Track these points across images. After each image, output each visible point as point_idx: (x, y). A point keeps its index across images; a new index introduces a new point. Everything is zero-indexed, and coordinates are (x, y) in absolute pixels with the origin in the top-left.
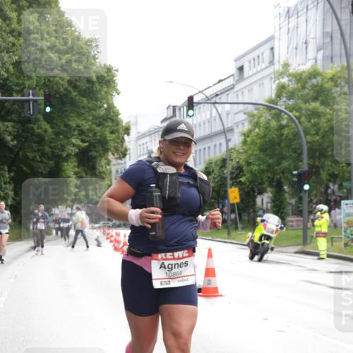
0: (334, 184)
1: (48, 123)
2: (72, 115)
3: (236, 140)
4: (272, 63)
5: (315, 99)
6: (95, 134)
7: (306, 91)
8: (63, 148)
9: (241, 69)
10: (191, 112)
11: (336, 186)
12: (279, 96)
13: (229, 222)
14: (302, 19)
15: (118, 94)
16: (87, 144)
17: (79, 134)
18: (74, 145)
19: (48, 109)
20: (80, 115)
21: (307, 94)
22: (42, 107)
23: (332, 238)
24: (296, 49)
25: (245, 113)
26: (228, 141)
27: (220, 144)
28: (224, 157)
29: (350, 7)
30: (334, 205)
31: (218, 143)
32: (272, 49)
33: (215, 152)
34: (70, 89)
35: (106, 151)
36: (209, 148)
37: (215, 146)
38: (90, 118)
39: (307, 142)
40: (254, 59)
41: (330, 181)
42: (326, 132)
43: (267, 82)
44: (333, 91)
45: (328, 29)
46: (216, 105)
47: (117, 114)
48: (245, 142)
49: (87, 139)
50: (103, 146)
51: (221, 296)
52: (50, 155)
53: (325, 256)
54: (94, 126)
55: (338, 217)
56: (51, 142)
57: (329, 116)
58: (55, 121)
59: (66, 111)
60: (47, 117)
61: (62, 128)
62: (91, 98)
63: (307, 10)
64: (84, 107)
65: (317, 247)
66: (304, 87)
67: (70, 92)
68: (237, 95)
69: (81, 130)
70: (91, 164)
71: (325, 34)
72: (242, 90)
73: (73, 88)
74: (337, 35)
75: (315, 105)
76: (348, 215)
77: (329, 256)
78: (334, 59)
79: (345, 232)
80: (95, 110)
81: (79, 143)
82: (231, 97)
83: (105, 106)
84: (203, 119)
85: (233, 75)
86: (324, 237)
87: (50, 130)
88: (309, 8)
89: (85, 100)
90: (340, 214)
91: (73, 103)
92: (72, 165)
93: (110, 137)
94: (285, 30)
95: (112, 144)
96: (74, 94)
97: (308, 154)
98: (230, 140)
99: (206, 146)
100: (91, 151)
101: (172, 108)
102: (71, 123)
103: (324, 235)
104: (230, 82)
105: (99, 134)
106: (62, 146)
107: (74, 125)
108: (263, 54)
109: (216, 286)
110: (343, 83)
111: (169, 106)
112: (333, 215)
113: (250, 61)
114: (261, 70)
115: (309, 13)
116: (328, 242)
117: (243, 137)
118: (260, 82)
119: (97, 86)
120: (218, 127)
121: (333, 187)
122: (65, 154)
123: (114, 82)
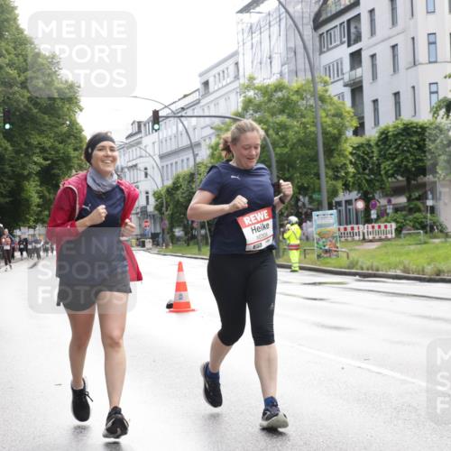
0: (305, 196)
1: (8, 141)
2: (33, 132)
3: (204, 154)
4: (237, 77)
5: (282, 112)
6: (57, 152)
7: (273, 104)
8: (24, 166)
9: (206, 84)
10: (156, 127)
11: (307, 198)
12: (245, 109)
13: (199, 238)
14: (265, 35)
15: (81, 110)
16: (49, 162)
17: (41, 152)
18: (36, 163)
19: (7, 126)
20: (41, 132)
21: (274, 107)
22: (2, 125)
23: (305, 250)
24: (261, 63)
25: (212, 128)
26: (195, 156)
27: (188, 159)
28: (192, 171)
29: (312, 23)
30: (304, 218)
31: (185, 158)
32: (237, 64)
33: (182, 167)
34: (30, 106)
35: (70, 168)
36: (176, 163)
37: (182, 161)
38: (52, 135)
39: (276, 154)
40: (219, 74)
41: (300, 193)
42: (294, 144)
43: (233, 96)
44: (299, 103)
45: (292, 45)
46: (182, 119)
47: (80, 131)
48: (212, 155)
49: (50, 157)
50: (66, 164)
51: (193, 310)
52: (10, 173)
53: (297, 269)
54: (57, 144)
55: (310, 230)
56: (11, 161)
57: (296, 129)
58: (15, 139)
59: (26, 128)
60: (7, 134)
61: (23, 145)
62: (52, 114)
63: (270, 26)
64: (45, 125)
65: (289, 260)
66: (270, 100)
67: (30, 109)
68: (203, 110)
69: (43, 148)
70: (54, 182)
71: (288, 49)
72: (208, 105)
73: (34, 105)
74: (301, 50)
75: (282, 118)
76: (320, 226)
77: (301, 268)
78: (298, 74)
79: (317, 243)
80: (56, 127)
81: (41, 161)
82: (198, 111)
83: (68, 123)
84: (170, 133)
85: (198, 90)
86: (297, 249)
87: (10, 148)
88: (272, 23)
89: (46, 117)
90: (312, 226)
91: (33, 120)
92: (34, 184)
93: (73, 154)
94: (248, 45)
95: (76, 161)
96: (35, 111)
97: (277, 166)
98: (197, 155)
99: (174, 161)
100: (53, 169)
101: (136, 124)
102: (32, 141)
103: (297, 247)
104: (195, 96)
105: (62, 151)
106: (24, 164)
107: (36, 143)
108: (227, 69)
109: (187, 300)
110: (309, 96)
111: (134, 122)
112: (304, 228)
113: (215, 76)
114: (228, 84)
115: (272, 29)
116: (300, 254)
117: (211, 150)
118: (226, 96)
119: (59, 103)
120: (185, 142)
121: (304, 200)
122: (26, 173)
123: (76, 98)
